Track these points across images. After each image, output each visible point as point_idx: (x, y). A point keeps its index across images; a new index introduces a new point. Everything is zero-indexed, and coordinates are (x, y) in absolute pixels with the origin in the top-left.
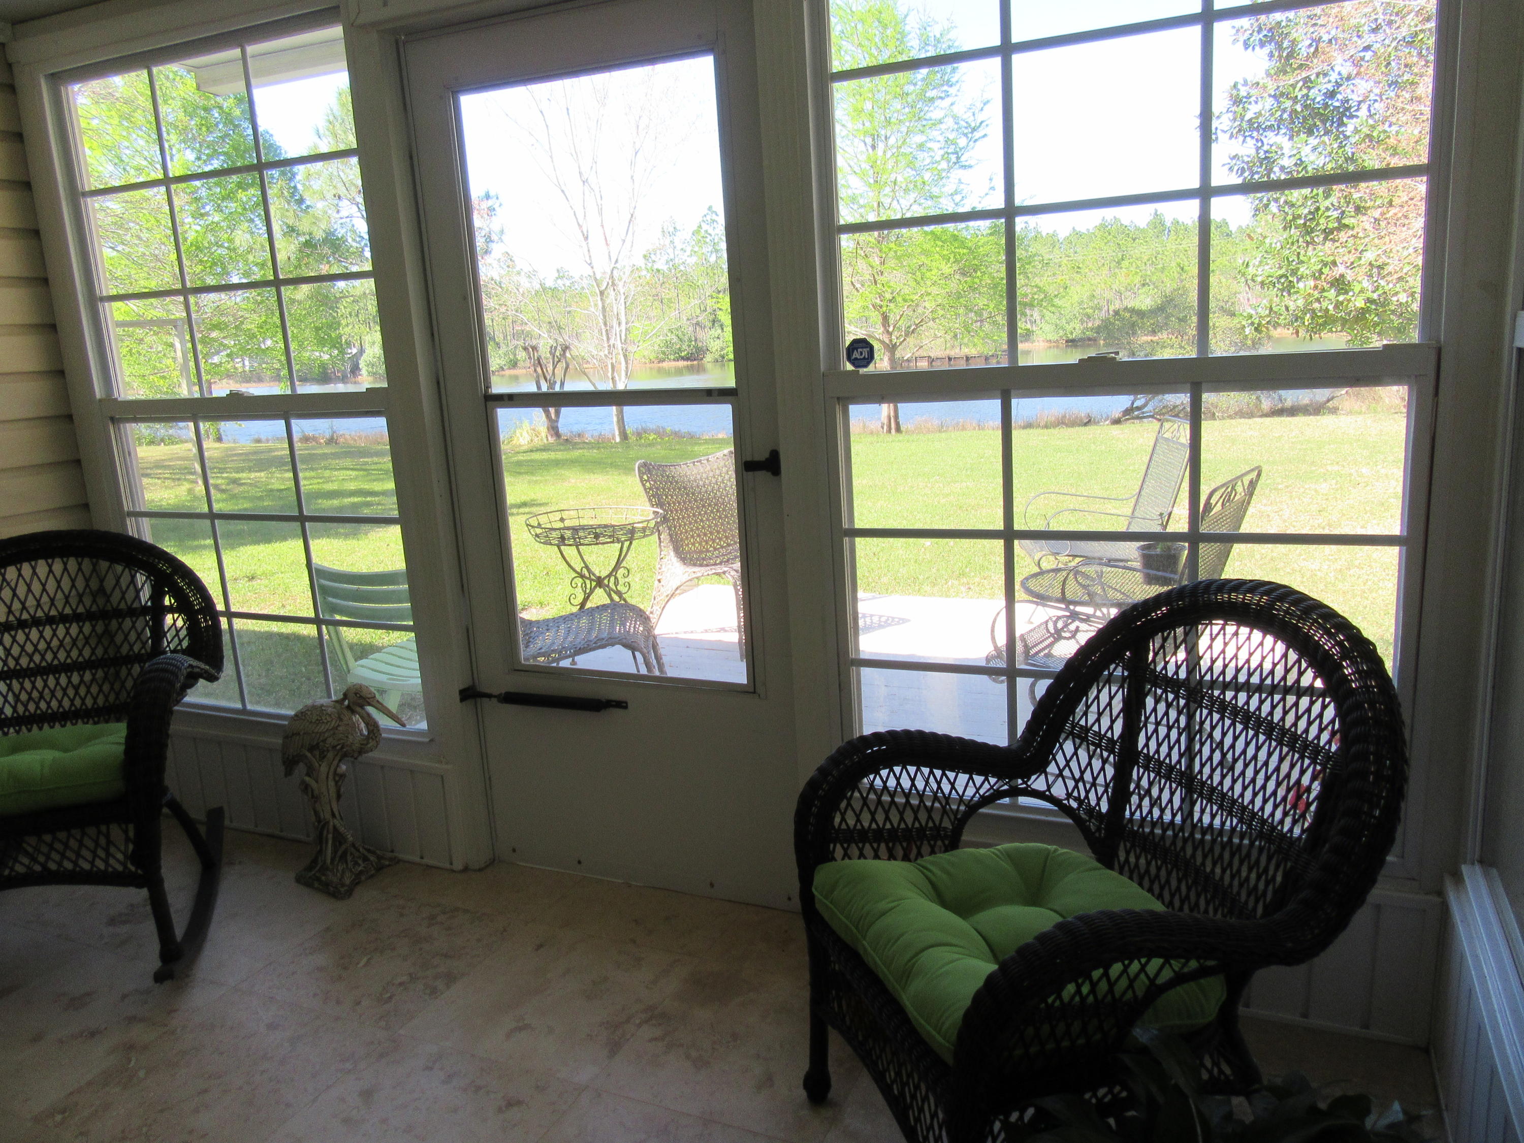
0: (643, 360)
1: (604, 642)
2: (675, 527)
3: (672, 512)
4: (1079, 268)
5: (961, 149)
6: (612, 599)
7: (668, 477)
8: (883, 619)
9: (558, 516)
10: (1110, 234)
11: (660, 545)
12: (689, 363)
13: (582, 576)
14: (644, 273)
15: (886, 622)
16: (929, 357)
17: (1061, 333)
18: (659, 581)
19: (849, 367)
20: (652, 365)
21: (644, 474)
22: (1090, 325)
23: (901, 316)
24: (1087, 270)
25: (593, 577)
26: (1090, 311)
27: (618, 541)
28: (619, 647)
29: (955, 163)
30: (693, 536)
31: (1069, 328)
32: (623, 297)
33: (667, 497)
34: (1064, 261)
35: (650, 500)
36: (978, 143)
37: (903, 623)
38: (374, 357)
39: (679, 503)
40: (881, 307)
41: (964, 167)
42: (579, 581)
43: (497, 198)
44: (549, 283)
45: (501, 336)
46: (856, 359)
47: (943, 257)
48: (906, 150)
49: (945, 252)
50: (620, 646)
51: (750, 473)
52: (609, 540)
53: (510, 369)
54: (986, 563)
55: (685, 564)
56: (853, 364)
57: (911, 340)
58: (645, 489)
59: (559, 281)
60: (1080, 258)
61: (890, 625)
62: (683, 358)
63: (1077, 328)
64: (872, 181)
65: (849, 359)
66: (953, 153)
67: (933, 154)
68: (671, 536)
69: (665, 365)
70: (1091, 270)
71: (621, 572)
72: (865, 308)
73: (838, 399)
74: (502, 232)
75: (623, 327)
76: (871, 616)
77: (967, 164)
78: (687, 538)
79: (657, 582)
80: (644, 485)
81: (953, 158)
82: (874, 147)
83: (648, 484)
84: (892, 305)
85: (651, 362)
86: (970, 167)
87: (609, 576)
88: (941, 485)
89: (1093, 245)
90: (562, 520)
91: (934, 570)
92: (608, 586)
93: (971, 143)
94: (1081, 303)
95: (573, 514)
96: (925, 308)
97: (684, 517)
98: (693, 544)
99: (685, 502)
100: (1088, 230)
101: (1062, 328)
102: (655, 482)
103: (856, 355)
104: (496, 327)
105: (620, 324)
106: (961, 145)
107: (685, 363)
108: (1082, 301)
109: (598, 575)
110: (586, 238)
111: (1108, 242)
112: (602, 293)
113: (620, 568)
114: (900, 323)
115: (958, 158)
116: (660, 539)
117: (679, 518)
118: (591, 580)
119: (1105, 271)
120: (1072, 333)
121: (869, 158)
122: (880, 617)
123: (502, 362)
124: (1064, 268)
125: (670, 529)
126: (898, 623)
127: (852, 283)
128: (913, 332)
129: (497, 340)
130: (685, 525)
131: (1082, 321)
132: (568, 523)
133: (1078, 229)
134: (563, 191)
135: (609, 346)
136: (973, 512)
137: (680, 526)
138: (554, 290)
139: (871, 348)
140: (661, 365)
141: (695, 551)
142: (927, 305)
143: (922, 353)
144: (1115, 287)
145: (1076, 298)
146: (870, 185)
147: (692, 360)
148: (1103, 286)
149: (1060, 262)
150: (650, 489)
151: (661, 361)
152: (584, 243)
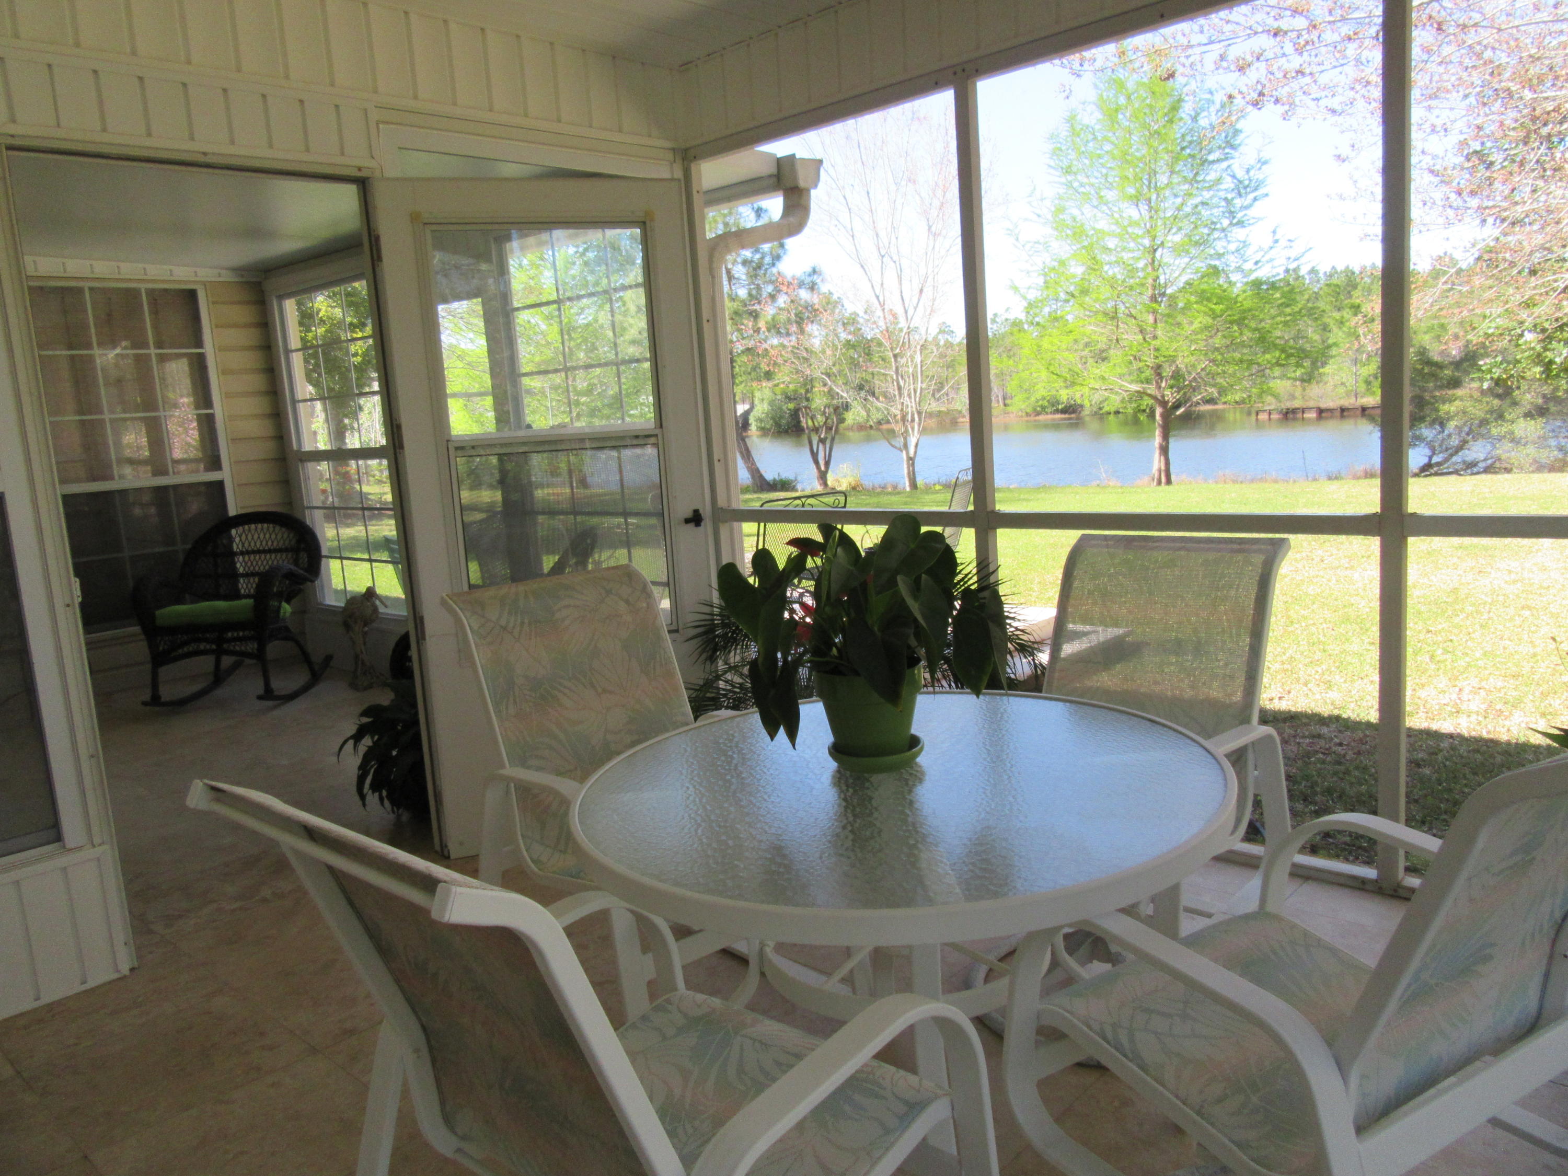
12: (1067, 416)
20: (1029, 418)
43: (821, 273)
62: (1057, 411)
69: (1041, 417)
85: (1027, 414)
107: (1063, 416)
110: (883, 307)
135: (901, 404)
140: (1037, 418)
143: (1312, 404)
147: (1070, 413)
151: (1038, 414)
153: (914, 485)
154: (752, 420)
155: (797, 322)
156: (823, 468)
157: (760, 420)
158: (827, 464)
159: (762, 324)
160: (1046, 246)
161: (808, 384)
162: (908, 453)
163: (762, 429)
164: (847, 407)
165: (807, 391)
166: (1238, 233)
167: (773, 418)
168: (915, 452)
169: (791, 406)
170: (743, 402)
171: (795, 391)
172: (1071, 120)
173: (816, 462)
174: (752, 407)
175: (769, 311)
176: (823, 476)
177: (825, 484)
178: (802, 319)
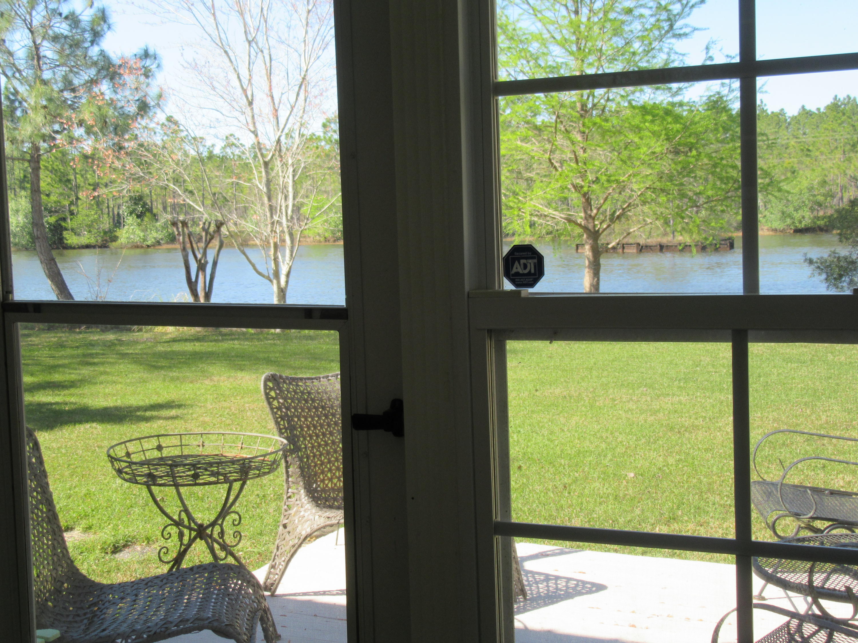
0: (318, 238)
1: (189, 625)
2: (308, 457)
3: (305, 439)
4: (808, 150)
5: (675, 16)
6: (215, 556)
7: (303, 393)
8: (572, 584)
9: (154, 442)
10: (844, 114)
11: (287, 481)
13: (178, 524)
14: (323, 143)
15: (574, 589)
16: (638, 244)
17: (789, 221)
18: (285, 526)
19: (508, 286)
21: (271, 389)
22: (821, 213)
23: (606, 199)
24: (817, 153)
25: (193, 525)
26: (820, 198)
27: (226, 480)
28: (207, 633)
29: (667, 32)
30: (330, 470)
31: (797, 216)
32: (291, 170)
33: (299, 419)
34: (792, 142)
35: (277, 423)
36: (695, 10)
37: (597, 591)
38: (17, 227)
39: (315, 427)
40: (582, 187)
41: (680, 36)
42: (174, 530)
43: (155, 58)
44: (217, 151)
45: (160, 207)
46: (517, 274)
47: (654, 133)
48: (612, 16)
49: (656, 128)
50: (210, 632)
51: (363, 433)
52: (213, 479)
53: (167, 243)
54: (702, 504)
55: (318, 505)
56: (513, 281)
57: (617, 227)
58: (272, 409)
59: (228, 150)
60: (810, 140)
61: (580, 594)
63: (807, 217)
64: (574, 48)
65: (507, 275)
66: (666, 21)
67: (644, 20)
68: (301, 468)
70: (822, 153)
71: (229, 518)
72: (563, 189)
73: (490, 331)
74: (160, 96)
75: (290, 202)
76: (557, 578)
77: (682, 32)
78: (323, 472)
79: (281, 527)
80: (270, 404)
81: (666, 25)
82: (576, 12)
83: (275, 403)
84: (595, 187)
86: (685, 35)
87: (213, 524)
88: (649, 399)
89: (825, 126)
90: (159, 448)
91: (638, 512)
92: (211, 536)
93: (687, 9)
94: (810, 189)
95: (176, 441)
96: (632, 190)
97: (319, 445)
98: (330, 480)
99: (322, 426)
100: (818, 109)
101: (790, 216)
102: (285, 399)
103: (517, 268)
104: (154, 197)
105: (286, 198)
106: (675, 12)
108: (812, 188)
109: (199, 522)
110: (251, 103)
111: (843, 122)
112: (266, 164)
113: (228, 513)
114: (604, 207)
115: (671, 26)
116: (287, 472)
117: (313, 447)
118: (191, 529)
119: (838, 155)
120: (800, 222)
121: (571, 22)
122: (568, 580)
123: (159, 235)
124: (791, 150)
125: (301, 459)
126: (590, 592)
127: (550, 160)
128: (619, 217)
129: (155, 211)
130: (321, 454)
131: (812, 210)
132: (165, 453)
133: (808, 108)
134: (226, 52)
135: (273, 223)
136: (687, 435)
137: (314, 456)
138: (223, 159)
139: (540, 259)
141: (332, 489)
142: (635, 187)
143: (630, 240)
144: (850, 172)
145: (805, 183)
146: (571, 53)
148: (836, 171)
149: (787, 144)
150: (279, 408)
152: (248, 110)
162: (279, 284)
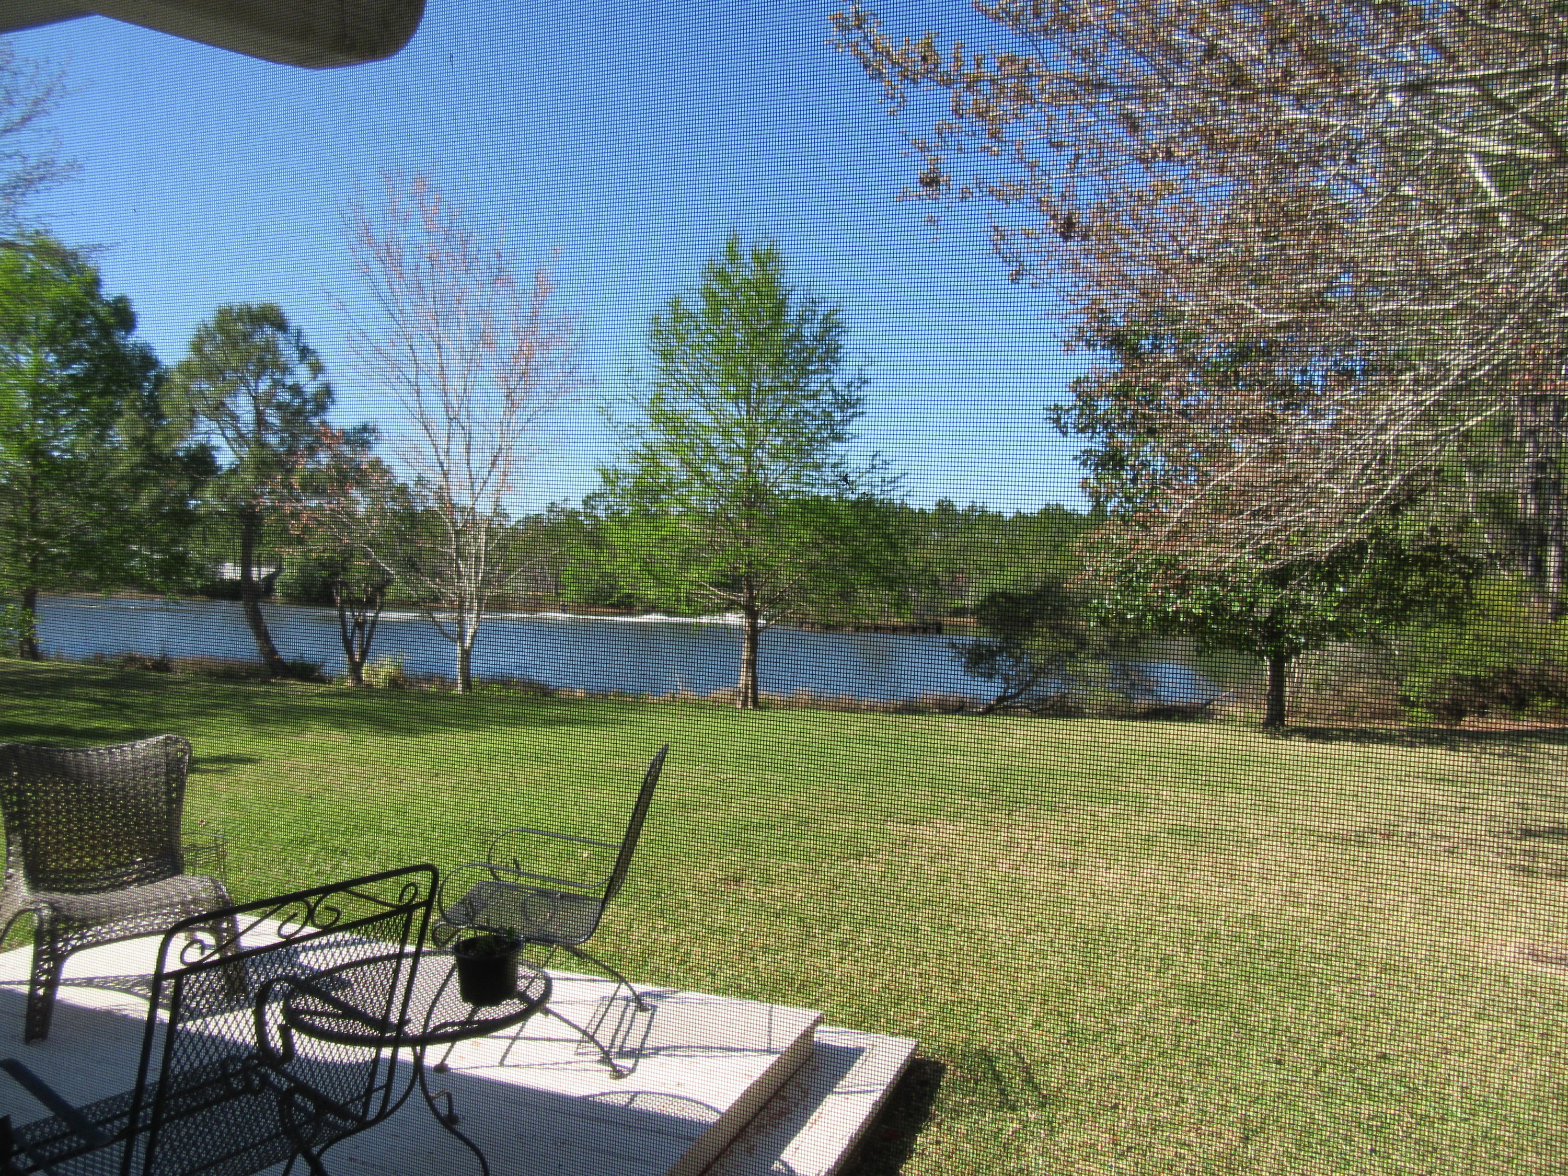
106: (837, 419)
110: (447, 476)
112: (457, 533)
134: (426, 426)
153: (467, 684)
154: (277, 585)
155: (338, 481)
156: (357, 658)
157: (285, 585)
158: (364, 654)
159: (295, 480)
160: (640, 433)
161: (348, 554)
162: (462, 646)
163: (285, 595)
164: (389, 582)
165: (345, 560)
166: (838, 448)
167: (302, 585)
168: (472, 643)
169: (325, 573)
170: (269, 565)
171: (331, 559)
172: (675, 305)
173: (350, 652)
174: (280, 570)
175: (305, 465)
176: (356, 669)
177: (359, 679)
178: (345, 477)
